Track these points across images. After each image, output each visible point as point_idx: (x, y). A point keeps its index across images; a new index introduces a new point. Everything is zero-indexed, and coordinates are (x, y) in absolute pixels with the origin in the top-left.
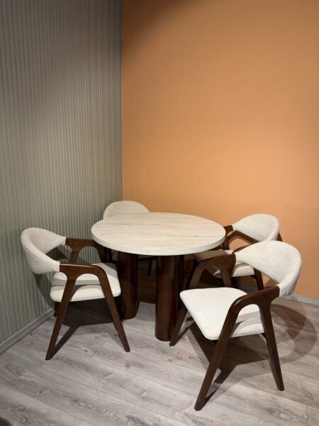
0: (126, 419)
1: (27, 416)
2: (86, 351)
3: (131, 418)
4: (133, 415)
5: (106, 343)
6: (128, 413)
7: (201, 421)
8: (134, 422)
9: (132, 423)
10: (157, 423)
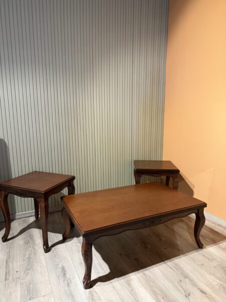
0: (60, 267)
1: (30, 241)
3: (63, 268)
4: (66, 268)
6: (65, 265)
7: (95, 295)
8: (62, 271)
9: (61, 270)
10: (71, 278)
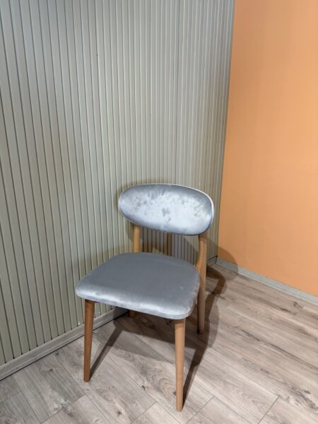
2: (119, 413)
5: (155, 406)
